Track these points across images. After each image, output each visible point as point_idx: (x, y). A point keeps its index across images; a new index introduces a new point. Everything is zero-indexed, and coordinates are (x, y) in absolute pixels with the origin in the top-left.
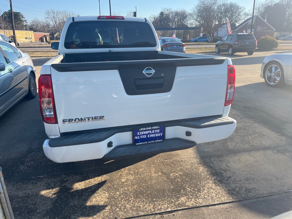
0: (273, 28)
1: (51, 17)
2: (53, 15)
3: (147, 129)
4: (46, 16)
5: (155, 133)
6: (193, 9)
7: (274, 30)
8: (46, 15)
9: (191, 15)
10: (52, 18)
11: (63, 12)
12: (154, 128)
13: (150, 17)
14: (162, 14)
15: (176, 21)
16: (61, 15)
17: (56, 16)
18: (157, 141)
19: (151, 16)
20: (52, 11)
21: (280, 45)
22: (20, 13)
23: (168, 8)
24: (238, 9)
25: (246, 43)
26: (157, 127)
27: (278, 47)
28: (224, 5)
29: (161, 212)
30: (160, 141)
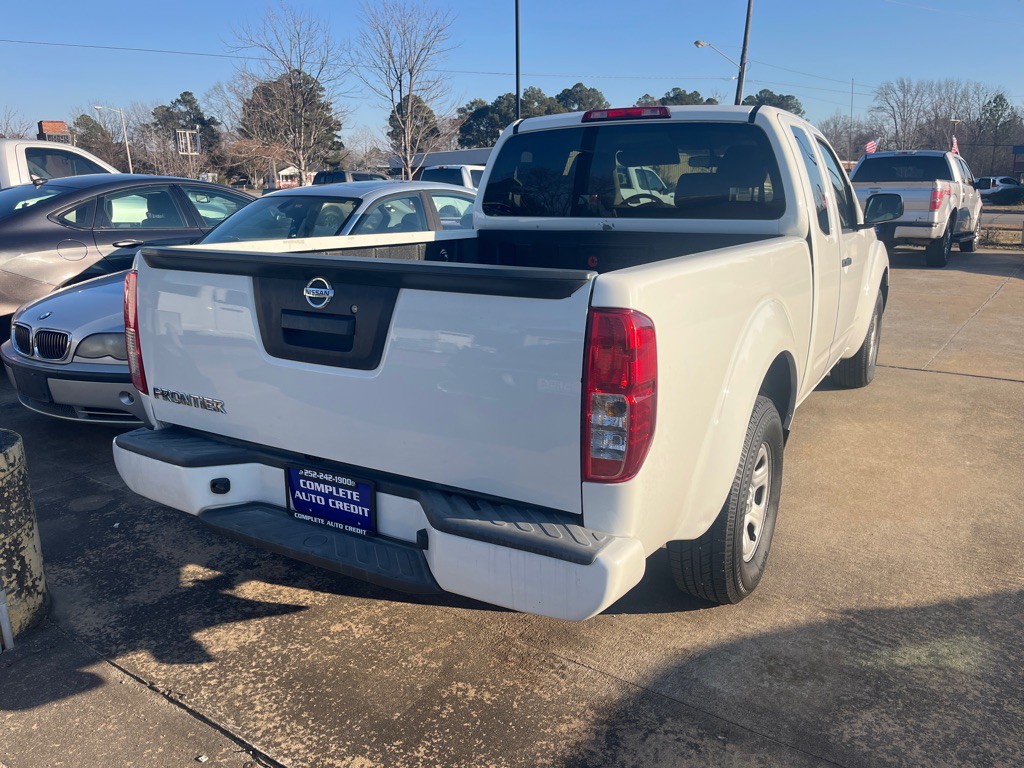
1: (894, 105)
2: (901, 98)
3: (321, 476)
4: (876, 104)
5: (348, 501)
8: (876, 99)
10: (896, 109)
11: (940, 87)
12: (341, 480)
16: (933, 97)
17: (910, 101)
18: (351, 529)
20: (903, 83)
22: (793, 97)
26: (348, 482)
29: (262, 751)
30: (360, 531)
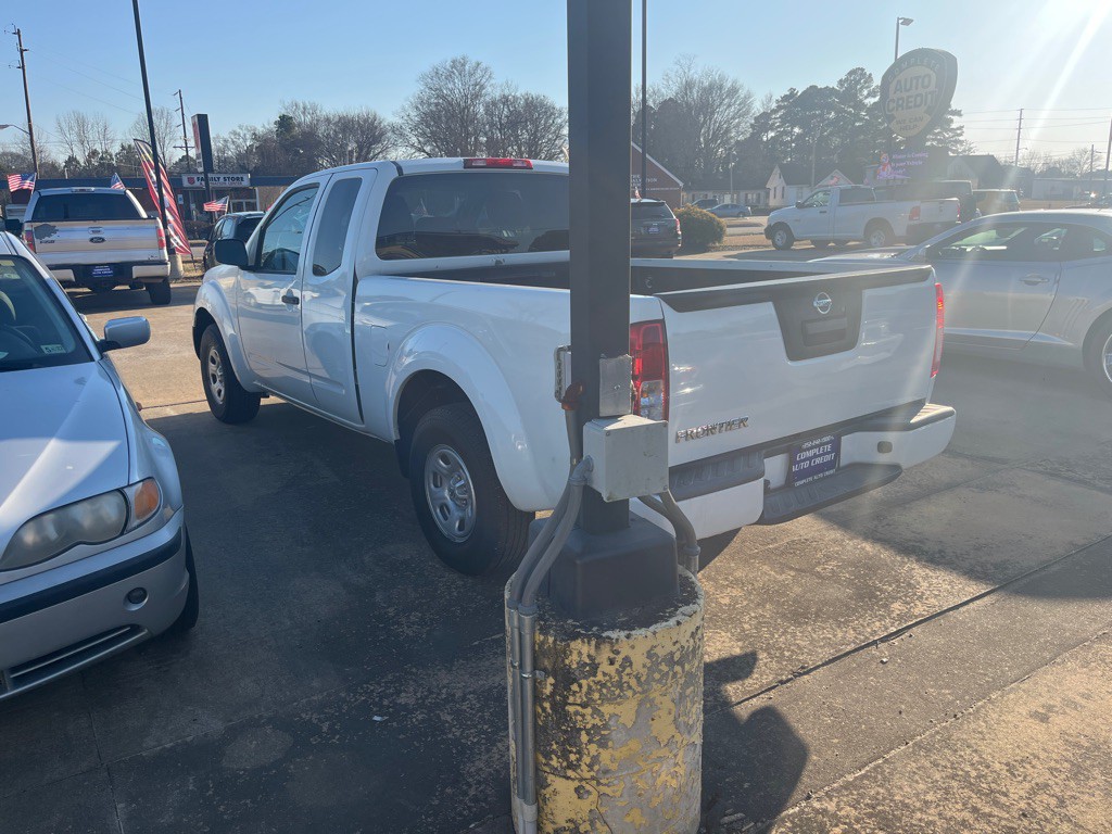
0: (678, 181)
3: (814, 443)
5: (824, 454)
6: (404, 109)
7: (681, 184)
9: (397, 131)
12: (825, 440)
13: (235, 133)
14: (285, 122)
15: (351, 152)
19: (238, 130)
21: (729, 231)
23: (304, 104)
24: (552, 114)
25: (651, 230)
26: (829, 438)
27: (725, 238)
28: (505, 100)
